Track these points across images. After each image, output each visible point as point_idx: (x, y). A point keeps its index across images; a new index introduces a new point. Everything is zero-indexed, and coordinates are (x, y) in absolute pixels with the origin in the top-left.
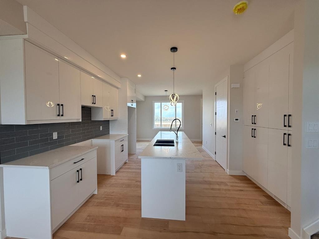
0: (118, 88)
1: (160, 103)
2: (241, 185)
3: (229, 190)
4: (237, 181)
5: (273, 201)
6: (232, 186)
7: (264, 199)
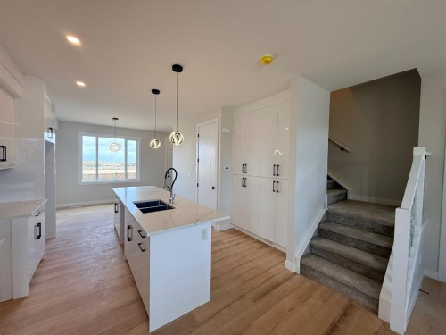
0: (13, 95)
1: (95, 138)
2: (235, 238)
3: (229, 247)
4: (230, 235)
5: (264, 245)
6: (229, 242)
7: (257, 245)
